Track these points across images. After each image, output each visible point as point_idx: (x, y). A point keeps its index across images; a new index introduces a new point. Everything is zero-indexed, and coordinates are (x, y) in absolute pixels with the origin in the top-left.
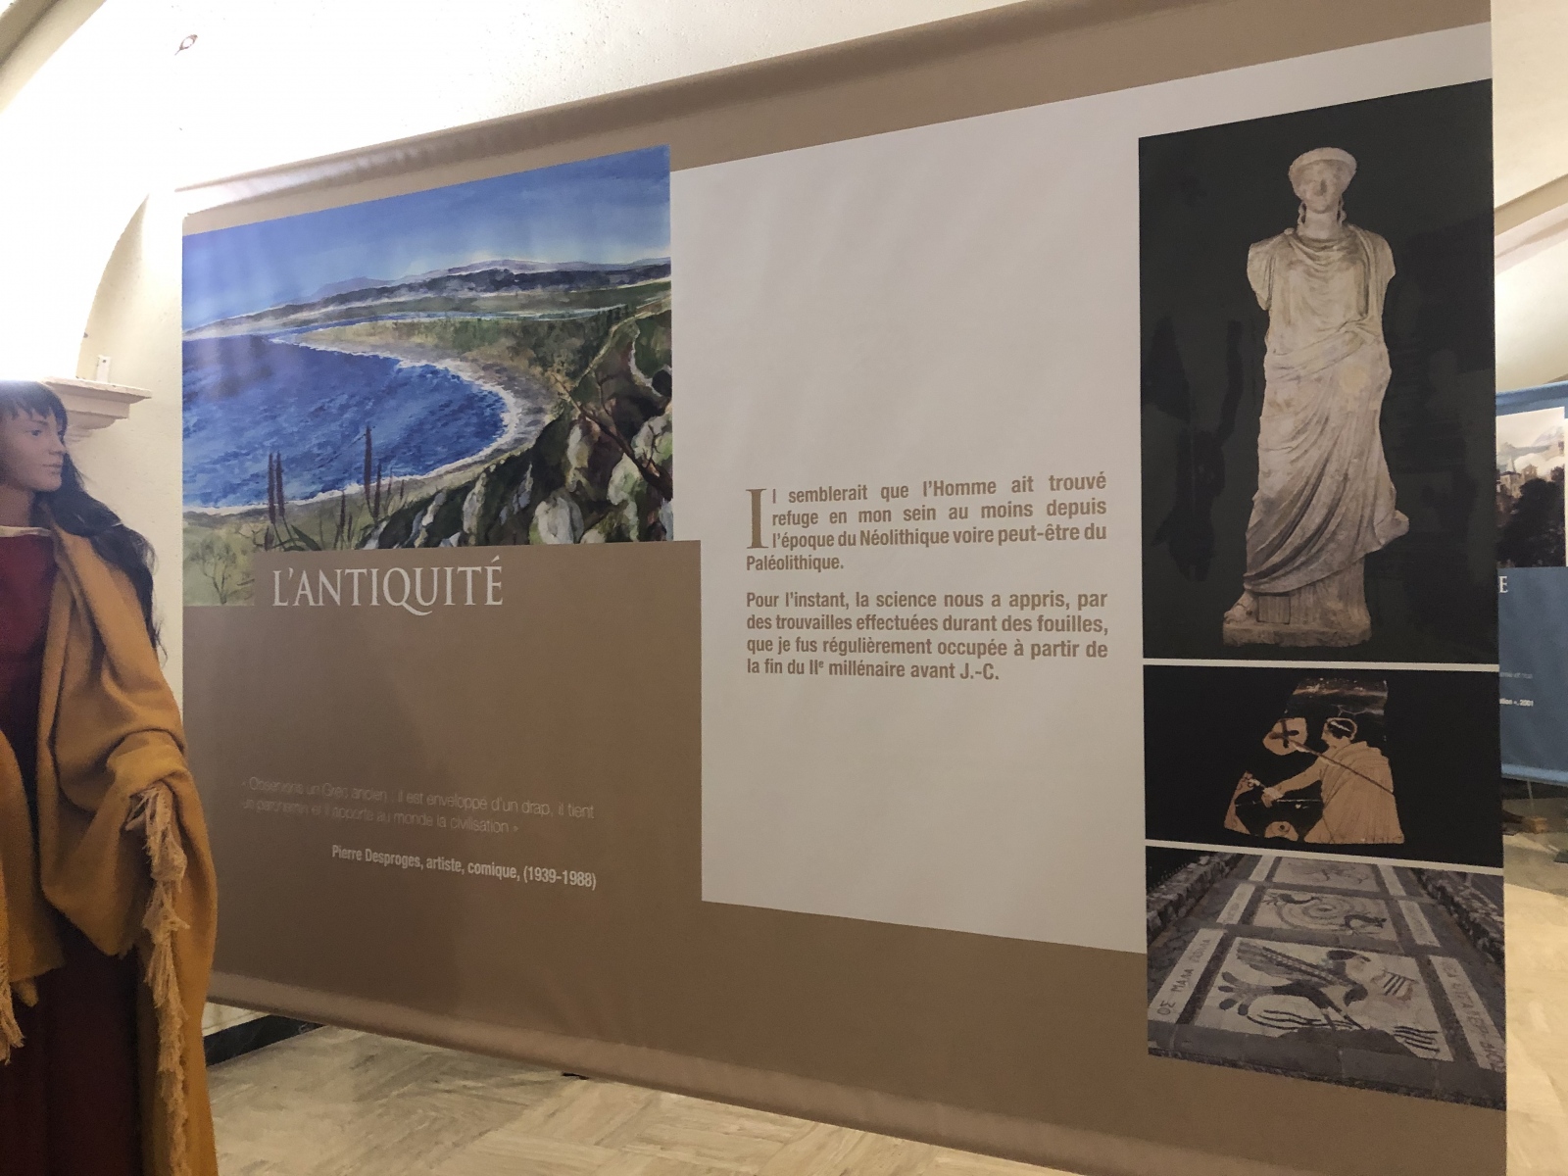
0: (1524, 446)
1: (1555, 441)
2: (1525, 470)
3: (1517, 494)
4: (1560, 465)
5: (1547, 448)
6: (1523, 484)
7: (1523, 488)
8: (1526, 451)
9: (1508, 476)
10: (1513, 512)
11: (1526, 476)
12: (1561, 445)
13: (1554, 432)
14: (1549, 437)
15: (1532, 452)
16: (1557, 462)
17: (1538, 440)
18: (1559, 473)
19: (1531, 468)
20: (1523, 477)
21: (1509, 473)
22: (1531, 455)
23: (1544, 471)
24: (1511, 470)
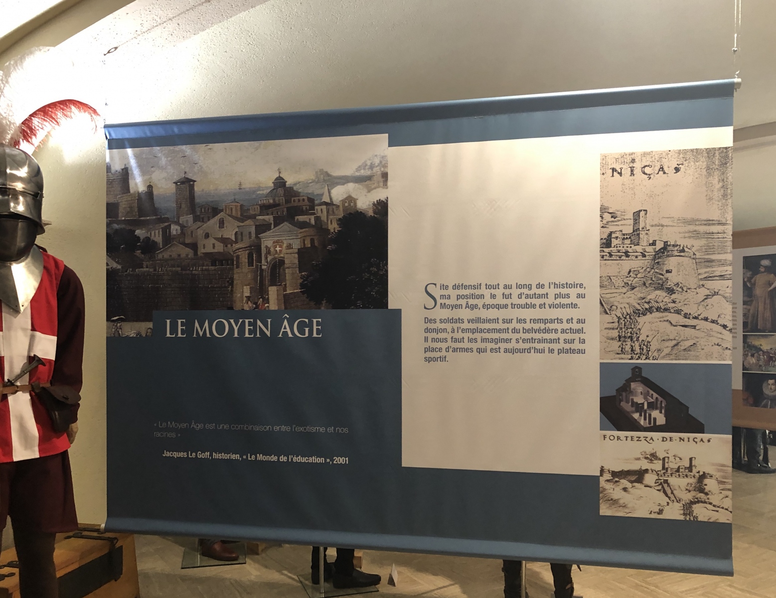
0: (343, 174)
1: (377, 170)
2: (343, 201)
3: (334, 227)
4: (383, 198)
5: (369, 178)
6: (341, 217)
7: (341, 222)
8: (345, 180)
9: (324, 207)
10: (329, 247)
11: (345, 209)
12: (385, 176)
13: (377, 161)
14: (372, 167)
15: (352, 182)
16: (379, 195)
17: (358, 170)
18: (382, 207)
19: (350, 199)
20: (341, 208)
21: (326, 204)
22: (351, 186)
23: (365, 202)
24: (328, 200)
